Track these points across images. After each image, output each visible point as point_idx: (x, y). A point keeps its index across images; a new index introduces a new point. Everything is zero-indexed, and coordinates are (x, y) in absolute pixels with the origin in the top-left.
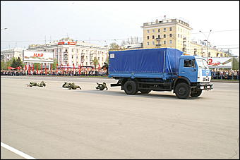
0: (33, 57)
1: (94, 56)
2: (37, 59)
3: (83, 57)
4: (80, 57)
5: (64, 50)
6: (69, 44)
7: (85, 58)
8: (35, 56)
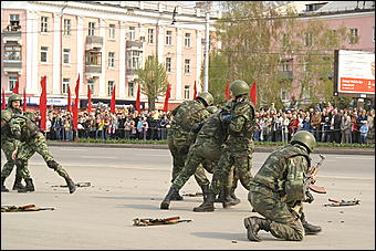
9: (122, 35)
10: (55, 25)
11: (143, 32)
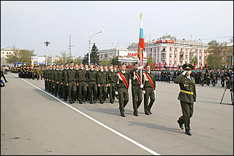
0: (127, 57)
1: (194, 54)
3: (181, 56)
4: (178, 56)
5: (161, 49)
6: (166, 42)
7: (184, 57)
8: (129, 55)
9: (189, 52)
10: (173, 49)
11: (194, 50)
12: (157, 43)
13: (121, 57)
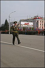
0: (24, 25)
2: (26, 26)
4: (44, 25)
6: (39, 18)
12: (34, 19)
13: (21, 25)
